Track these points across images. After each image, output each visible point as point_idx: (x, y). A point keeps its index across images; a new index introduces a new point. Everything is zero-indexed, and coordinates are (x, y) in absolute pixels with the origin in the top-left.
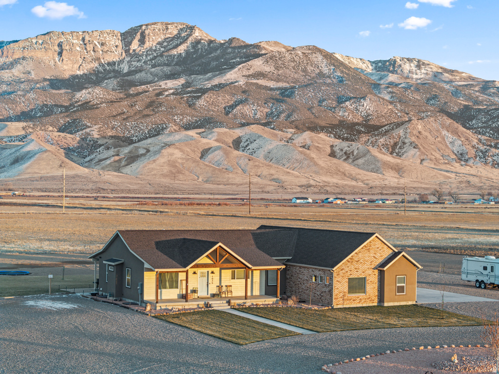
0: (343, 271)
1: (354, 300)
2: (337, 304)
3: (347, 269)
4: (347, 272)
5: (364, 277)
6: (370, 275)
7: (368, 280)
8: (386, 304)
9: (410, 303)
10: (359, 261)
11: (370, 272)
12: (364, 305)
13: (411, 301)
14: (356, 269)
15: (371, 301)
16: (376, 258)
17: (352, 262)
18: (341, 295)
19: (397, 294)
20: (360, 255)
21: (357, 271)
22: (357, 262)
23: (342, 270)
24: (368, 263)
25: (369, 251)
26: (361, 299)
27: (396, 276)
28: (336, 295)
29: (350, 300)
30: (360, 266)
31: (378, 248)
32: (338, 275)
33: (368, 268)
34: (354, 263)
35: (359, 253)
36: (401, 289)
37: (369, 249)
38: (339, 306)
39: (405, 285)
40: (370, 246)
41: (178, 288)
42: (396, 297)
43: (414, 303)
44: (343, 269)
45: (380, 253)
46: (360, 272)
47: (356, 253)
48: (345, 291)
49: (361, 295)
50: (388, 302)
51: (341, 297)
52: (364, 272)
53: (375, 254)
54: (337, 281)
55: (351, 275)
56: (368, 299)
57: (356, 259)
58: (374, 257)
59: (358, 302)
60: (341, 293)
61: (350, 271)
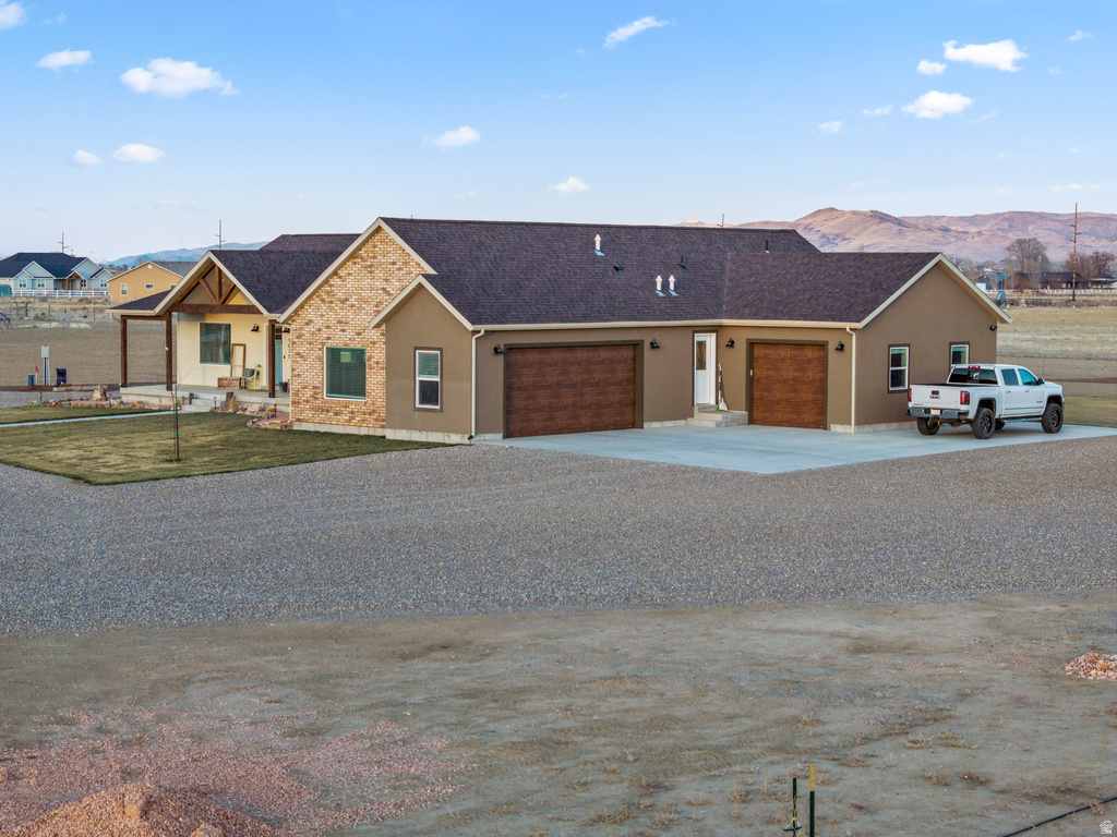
0: (313, 328)
1: (336, 414)
2: (299, 420)
3: (319, 323)
4: (320, 330)
5: (360, 347)
6: (374, 343)
7: (369, 359)
9: (455, 438)
10: (347, 300)
11: (374, 335)
12: (363, 431)
14: (340, 322)
15: (376, 420)
16: (388, 294)
17: (331, 302)
18: (309, 393)
19: (417, 406)
21: (343, 331)
22: (343, 301)
23: (307, 324)
24: (370, 308)
25: (371, 272)
26: (352, 412)
27: (417, 349)
29: (328, 411)
31: (394, 263)
32: (299, 337)
37: (371, 266)
38: (305, 427)
39: (439, 380)
40: (375, 257)
45: (400, 280)
46: (350, 333)
49: (353, 401)
51: (308, 401)
52: (359, 334)
53: (386, 280)
54: (298, 354)
55: (329, 338)
56: (370, 414)
57: (341, 295)
58: (383, 289)
59: (346, 421)
60: (306, 387)
61: (328, 327)
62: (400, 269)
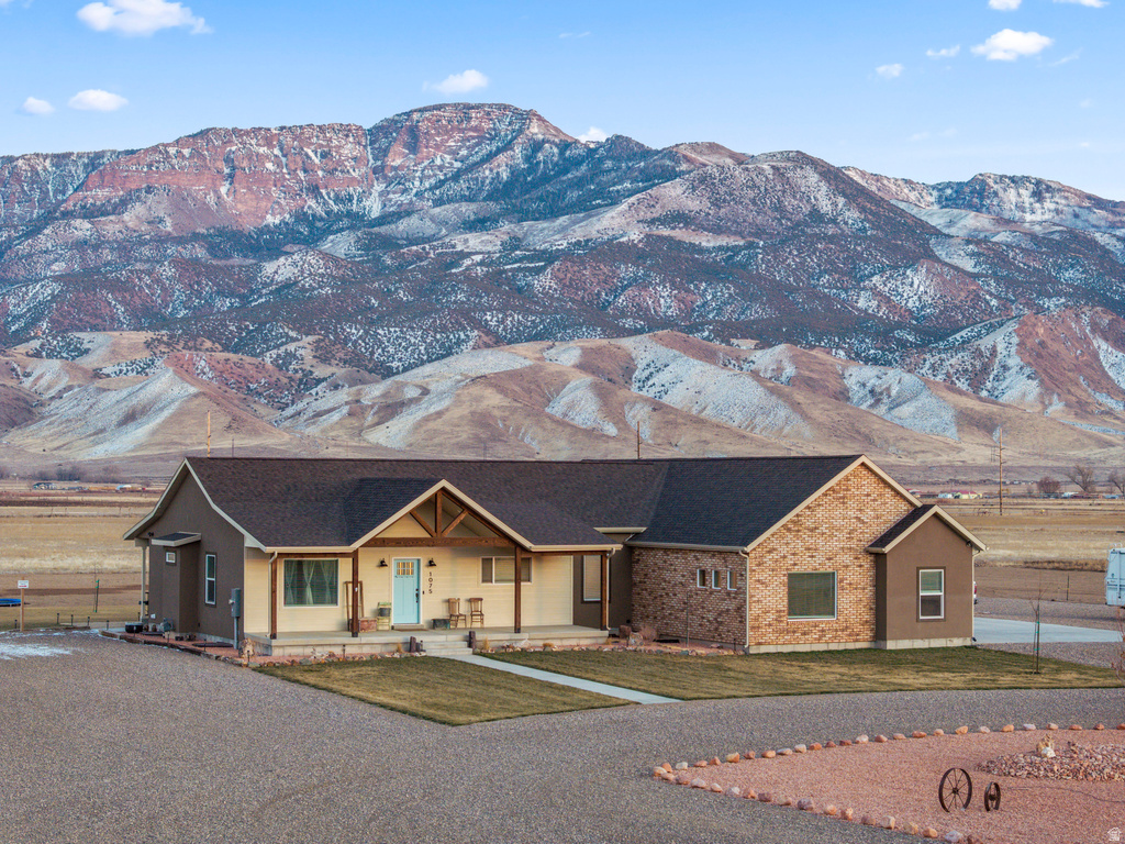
0: (774, 555)
1: (804, 634)
2: (760, 644)
3: (784, 550)
4: (785, 557)
5: (830, 570)
6: (847, 566)
7: (842, 581)
8: (891, 645)
9: (957, 642)
10: (816, 528)
11: (847, 559)
12: (833, 647)
13: (958, 636)
14: (809, 549)
15: (850, 635)
16: (863, 522)
17: (798, 531)
18: (771, 617)
19: (921, 618)
20: (820, 513)
21: (812, 557)
22: (812, 530)
23: (770, 552)
24: (843, 535)
25: (843, 503)
26: (823, 631)
27: (918, 569)
28: (756, 619)
29: (794, 632)
30: (821, 542)
31: (868, 495)
32: (759, 565)
33: (843, 548)
34: (805, 535)
35: (817, 508)
36: (931, 605)
37: (843, 498)
38: (763, 649)
39: (942, 594)
40: (847, 490)
41: (336, 603)
42: (920, 625)
43: (968, 642)
44: (775, 549)
45: (874, 510)
46: (820, 558)
47: (808, 507)
48: (780, 607)
49: (823, 620)
50: (896, 638)
51: (770, 625)
52: (830, 559)
53: (860, 510)
54: (759, 581)
55: (795, 564)
56: (843, 630)
57: (810, 524)
58: (857, 518)
59: (815, 639)
60: (768, 612)
61: (794, 554)
62: (875, 500)
